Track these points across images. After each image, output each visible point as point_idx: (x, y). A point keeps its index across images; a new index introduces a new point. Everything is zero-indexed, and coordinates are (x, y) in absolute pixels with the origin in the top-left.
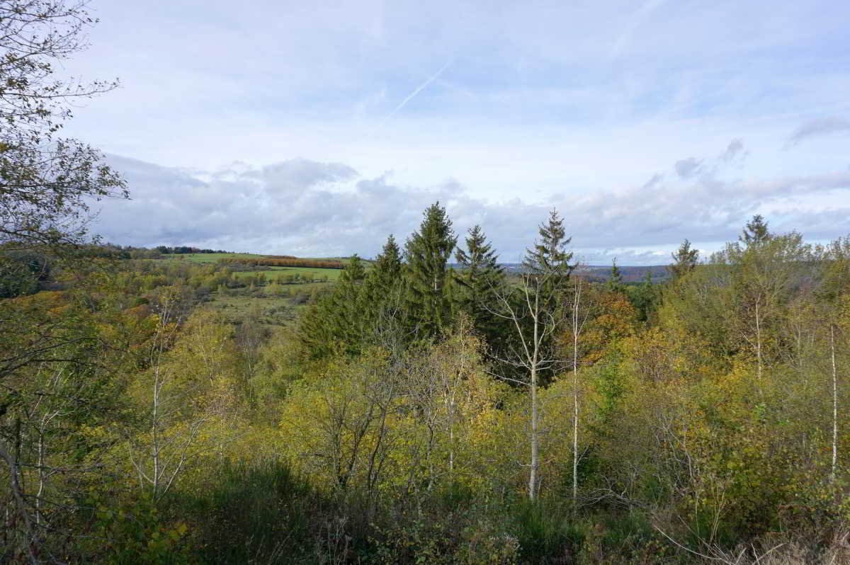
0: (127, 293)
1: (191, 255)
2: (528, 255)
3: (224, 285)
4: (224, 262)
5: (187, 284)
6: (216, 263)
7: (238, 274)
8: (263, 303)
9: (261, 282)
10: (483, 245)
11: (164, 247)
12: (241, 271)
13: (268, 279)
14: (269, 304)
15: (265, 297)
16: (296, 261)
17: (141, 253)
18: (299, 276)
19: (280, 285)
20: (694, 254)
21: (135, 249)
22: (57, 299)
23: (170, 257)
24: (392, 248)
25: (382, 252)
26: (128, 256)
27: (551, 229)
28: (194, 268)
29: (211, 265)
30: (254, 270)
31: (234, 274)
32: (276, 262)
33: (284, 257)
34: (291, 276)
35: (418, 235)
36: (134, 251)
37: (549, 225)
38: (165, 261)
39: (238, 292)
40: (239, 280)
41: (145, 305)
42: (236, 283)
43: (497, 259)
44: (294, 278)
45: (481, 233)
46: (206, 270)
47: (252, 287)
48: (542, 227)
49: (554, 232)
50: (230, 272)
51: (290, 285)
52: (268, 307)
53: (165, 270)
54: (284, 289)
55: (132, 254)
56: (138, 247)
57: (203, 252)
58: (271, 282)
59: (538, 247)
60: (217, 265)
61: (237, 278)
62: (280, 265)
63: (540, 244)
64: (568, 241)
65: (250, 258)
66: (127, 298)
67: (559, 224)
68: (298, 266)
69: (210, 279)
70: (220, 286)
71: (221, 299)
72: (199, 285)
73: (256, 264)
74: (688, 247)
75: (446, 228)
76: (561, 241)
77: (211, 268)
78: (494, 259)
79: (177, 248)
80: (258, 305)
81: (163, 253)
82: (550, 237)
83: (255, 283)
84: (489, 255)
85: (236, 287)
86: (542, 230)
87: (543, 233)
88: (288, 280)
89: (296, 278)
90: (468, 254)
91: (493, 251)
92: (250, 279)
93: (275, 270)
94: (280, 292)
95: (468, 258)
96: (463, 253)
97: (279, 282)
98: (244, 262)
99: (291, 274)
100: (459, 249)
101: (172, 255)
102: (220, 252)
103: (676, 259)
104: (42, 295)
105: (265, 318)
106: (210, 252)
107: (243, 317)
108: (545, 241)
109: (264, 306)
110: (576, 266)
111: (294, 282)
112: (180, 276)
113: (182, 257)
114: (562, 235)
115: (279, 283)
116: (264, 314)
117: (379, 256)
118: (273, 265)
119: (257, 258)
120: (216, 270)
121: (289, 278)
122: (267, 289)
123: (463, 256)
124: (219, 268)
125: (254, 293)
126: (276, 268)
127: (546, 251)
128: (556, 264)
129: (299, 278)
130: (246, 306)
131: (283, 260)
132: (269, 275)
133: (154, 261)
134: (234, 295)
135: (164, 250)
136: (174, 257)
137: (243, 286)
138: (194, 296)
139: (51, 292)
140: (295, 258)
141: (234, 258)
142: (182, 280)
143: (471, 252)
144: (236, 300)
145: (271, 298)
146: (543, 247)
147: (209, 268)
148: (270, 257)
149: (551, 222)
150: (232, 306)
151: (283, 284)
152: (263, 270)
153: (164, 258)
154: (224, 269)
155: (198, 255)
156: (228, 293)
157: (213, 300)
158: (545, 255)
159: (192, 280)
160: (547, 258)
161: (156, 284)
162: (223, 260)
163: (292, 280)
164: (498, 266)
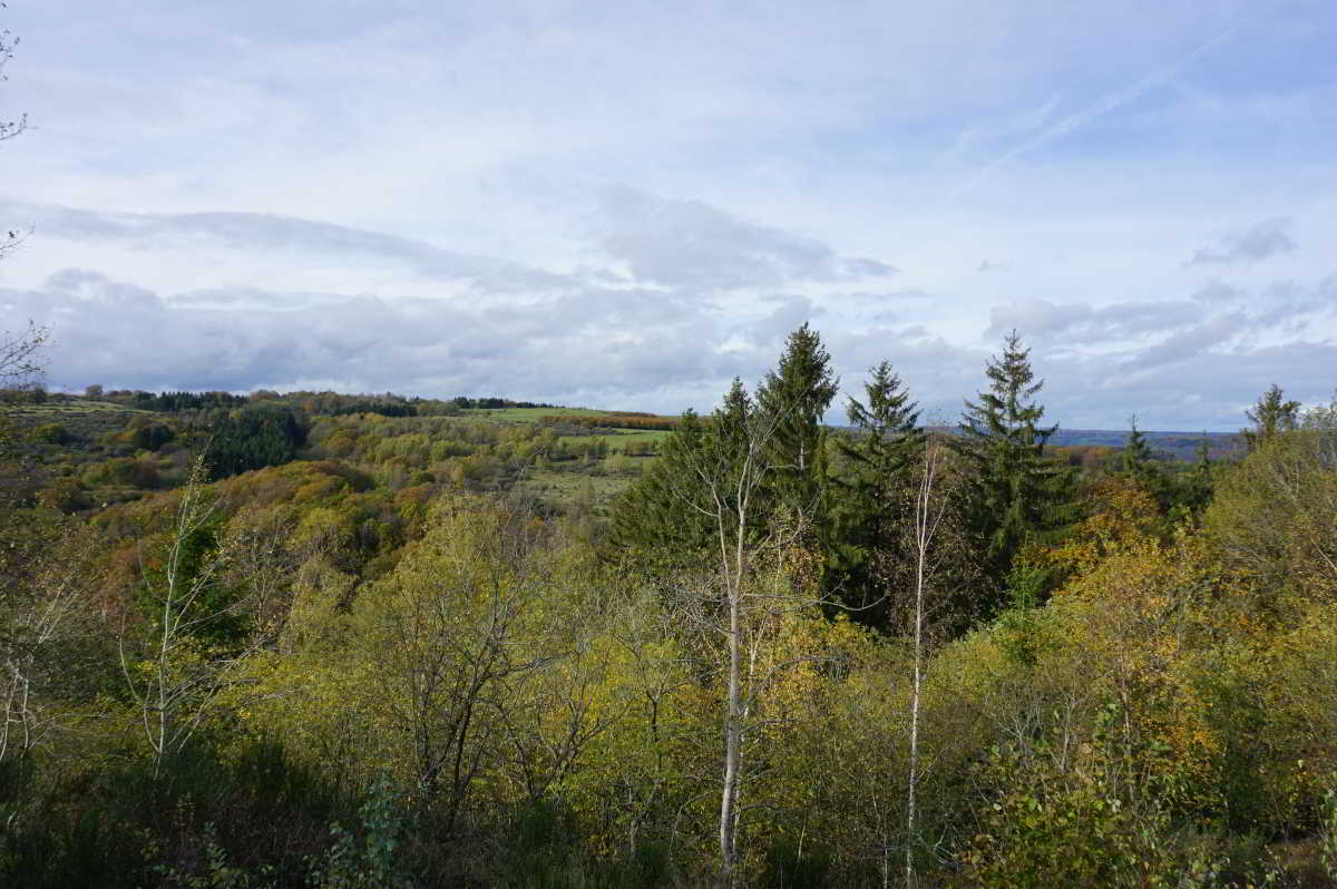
0: (408, 465)
1: (502, 410)
2: (967, 412)
3: (545, 456)
4: (547, 421)
5: (493, 453)
6: (537, 422)
7: (568, 440)
8: (600, 485)
9: (599, 453)
10: (895, 394)
11: (464, 399)
12: (572, 435)
13: (611, 448)
14: (610, 485)
15: (604, 475)
16: (655, 421)
17: (431, 408)
18: (657, 443)
19: (628, 458)
20: (1289, 409)
21: (424, 401)
22: (311, 473)
23: (470, 413)
24: (737, 397)
25: (721, 405)
26: (413, 413)
27: (1007, 367)
28: (505, 431)
29: (528, 426)
30: (592, 433)
31: (561, 439)
32: (624, 421)
33: (636, 414)
34: (646, 444)
35: (774, 377)
36: (423, 405)
37: (1003, 360)
38: (466, 420)
39: (565, 466)
40: (568, 448)
41: (428, 483)
42: (563, 452)
43: (919, 418)
44: (650, 446)
45: (890, 375)
46: (521, 433)
47: (586, 460)
48: (993, 363)
49: (1014, 371)
50: (556, 436)
51: (644, 458)
52: (608, 491)
53: (463, 432)
54: (634, 462)
55: (419, 408)
56: (429, 399)
57: (520, 406)
58: (614, 452)
59: (985, 398)
60: (537, 425)
61: (565, 445)
62: (630, 426)
63: (990, 392)
64: (1037, 387)
65: (588, 415)
66: (409, 473)
67: (1022, 357)
68: (657, 429)
69: (525, 446)
70: (538, 457)
71: (541, 477)
72: (510, 454)
73: (595, 424)
74: (1279, 398)
75: (819, 366)
76: (1025, 387)
77: (526, 430)
78: (914, 418)
79: (482, 401)
80: (591, 487)
81: (463, 407)
82: (1006, 381)
83: (592, 453)
84: (906, 410)
85: (561, 460)
86: (992, 368)
87: (993, 373)
88: (640, 450)
89: (653, 447)
90: (870, 410)
91: (913, 405)
92: (585, 446)
93: (623, 434)
94: (627, 469)
95: (870, 415)
96: (860, 407)
97: (627, 453)
98: (577, 422)
99: (645, 441)
100: (854, 401)
101: (475, 410)
102: (544, 406)
103: (1255, 420)
104: (295, 466)
105: (601, 508)
106: (530, 406)
107: (568, 505)
108: (998, 387)
109: (602, 488)
110: (1053, 430)
111: (650, 453)
112: (483, 442)
113: (489, 414)
114: (1027, 376)
115: (626, 455)
116: (601, 501)
117: (718, 411)
118: (619, 426)
119: (596, 416)
120: (534, 434)
121: (642, 447)
122: (610, 462)
123: (860, 412)
124: (540, 430)
125: (589, 469)
126: (624, 431)
127: (999, 404)
128: (1016, 425)
129: (657, 447)
130: (575, 488)
131: (635, 419)
132: (614, 442)
133: (448, 418)
134: (559, 471)
135: (464, 404)
136: (477, 414)
137: (574, 458)
138: (500, 471)
139: (306, 463)
140: (653, 416)
141: (565, 415)
142: (484, 448)
143: (873, 405)
144: (562, 479)
145: (614, 476)
146: (993, 397)
147: (524, 430)
148: (617, 414)
149: (1007, 355)
150: (555, 487)
151: (632, 456)
152: (604, 433)
153: (463, 414)
154: (547, 431)
155: (513, 410)
156: (551, 468)
157: (529, 478)
158: (998, 411)
159: (500, 448)
160: (1001, 417)
161: (449, 453)
162: (546, 418)
163: (646, 449)
164: (921, 430)
